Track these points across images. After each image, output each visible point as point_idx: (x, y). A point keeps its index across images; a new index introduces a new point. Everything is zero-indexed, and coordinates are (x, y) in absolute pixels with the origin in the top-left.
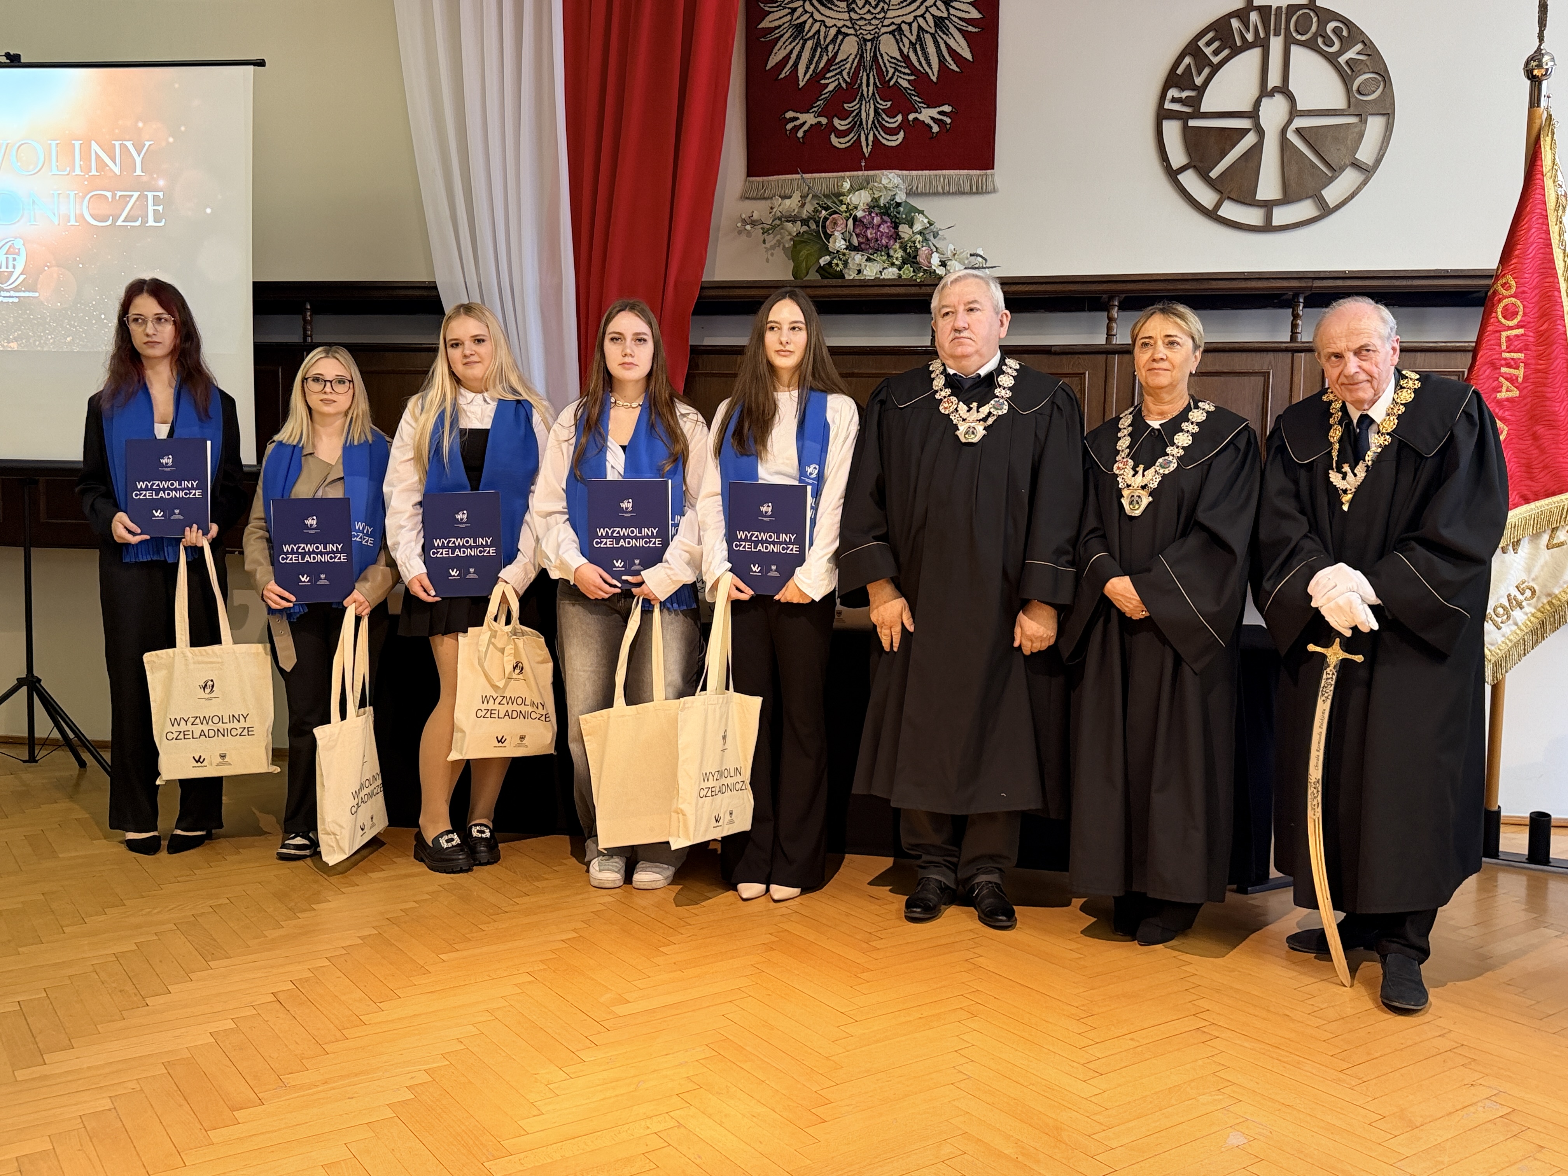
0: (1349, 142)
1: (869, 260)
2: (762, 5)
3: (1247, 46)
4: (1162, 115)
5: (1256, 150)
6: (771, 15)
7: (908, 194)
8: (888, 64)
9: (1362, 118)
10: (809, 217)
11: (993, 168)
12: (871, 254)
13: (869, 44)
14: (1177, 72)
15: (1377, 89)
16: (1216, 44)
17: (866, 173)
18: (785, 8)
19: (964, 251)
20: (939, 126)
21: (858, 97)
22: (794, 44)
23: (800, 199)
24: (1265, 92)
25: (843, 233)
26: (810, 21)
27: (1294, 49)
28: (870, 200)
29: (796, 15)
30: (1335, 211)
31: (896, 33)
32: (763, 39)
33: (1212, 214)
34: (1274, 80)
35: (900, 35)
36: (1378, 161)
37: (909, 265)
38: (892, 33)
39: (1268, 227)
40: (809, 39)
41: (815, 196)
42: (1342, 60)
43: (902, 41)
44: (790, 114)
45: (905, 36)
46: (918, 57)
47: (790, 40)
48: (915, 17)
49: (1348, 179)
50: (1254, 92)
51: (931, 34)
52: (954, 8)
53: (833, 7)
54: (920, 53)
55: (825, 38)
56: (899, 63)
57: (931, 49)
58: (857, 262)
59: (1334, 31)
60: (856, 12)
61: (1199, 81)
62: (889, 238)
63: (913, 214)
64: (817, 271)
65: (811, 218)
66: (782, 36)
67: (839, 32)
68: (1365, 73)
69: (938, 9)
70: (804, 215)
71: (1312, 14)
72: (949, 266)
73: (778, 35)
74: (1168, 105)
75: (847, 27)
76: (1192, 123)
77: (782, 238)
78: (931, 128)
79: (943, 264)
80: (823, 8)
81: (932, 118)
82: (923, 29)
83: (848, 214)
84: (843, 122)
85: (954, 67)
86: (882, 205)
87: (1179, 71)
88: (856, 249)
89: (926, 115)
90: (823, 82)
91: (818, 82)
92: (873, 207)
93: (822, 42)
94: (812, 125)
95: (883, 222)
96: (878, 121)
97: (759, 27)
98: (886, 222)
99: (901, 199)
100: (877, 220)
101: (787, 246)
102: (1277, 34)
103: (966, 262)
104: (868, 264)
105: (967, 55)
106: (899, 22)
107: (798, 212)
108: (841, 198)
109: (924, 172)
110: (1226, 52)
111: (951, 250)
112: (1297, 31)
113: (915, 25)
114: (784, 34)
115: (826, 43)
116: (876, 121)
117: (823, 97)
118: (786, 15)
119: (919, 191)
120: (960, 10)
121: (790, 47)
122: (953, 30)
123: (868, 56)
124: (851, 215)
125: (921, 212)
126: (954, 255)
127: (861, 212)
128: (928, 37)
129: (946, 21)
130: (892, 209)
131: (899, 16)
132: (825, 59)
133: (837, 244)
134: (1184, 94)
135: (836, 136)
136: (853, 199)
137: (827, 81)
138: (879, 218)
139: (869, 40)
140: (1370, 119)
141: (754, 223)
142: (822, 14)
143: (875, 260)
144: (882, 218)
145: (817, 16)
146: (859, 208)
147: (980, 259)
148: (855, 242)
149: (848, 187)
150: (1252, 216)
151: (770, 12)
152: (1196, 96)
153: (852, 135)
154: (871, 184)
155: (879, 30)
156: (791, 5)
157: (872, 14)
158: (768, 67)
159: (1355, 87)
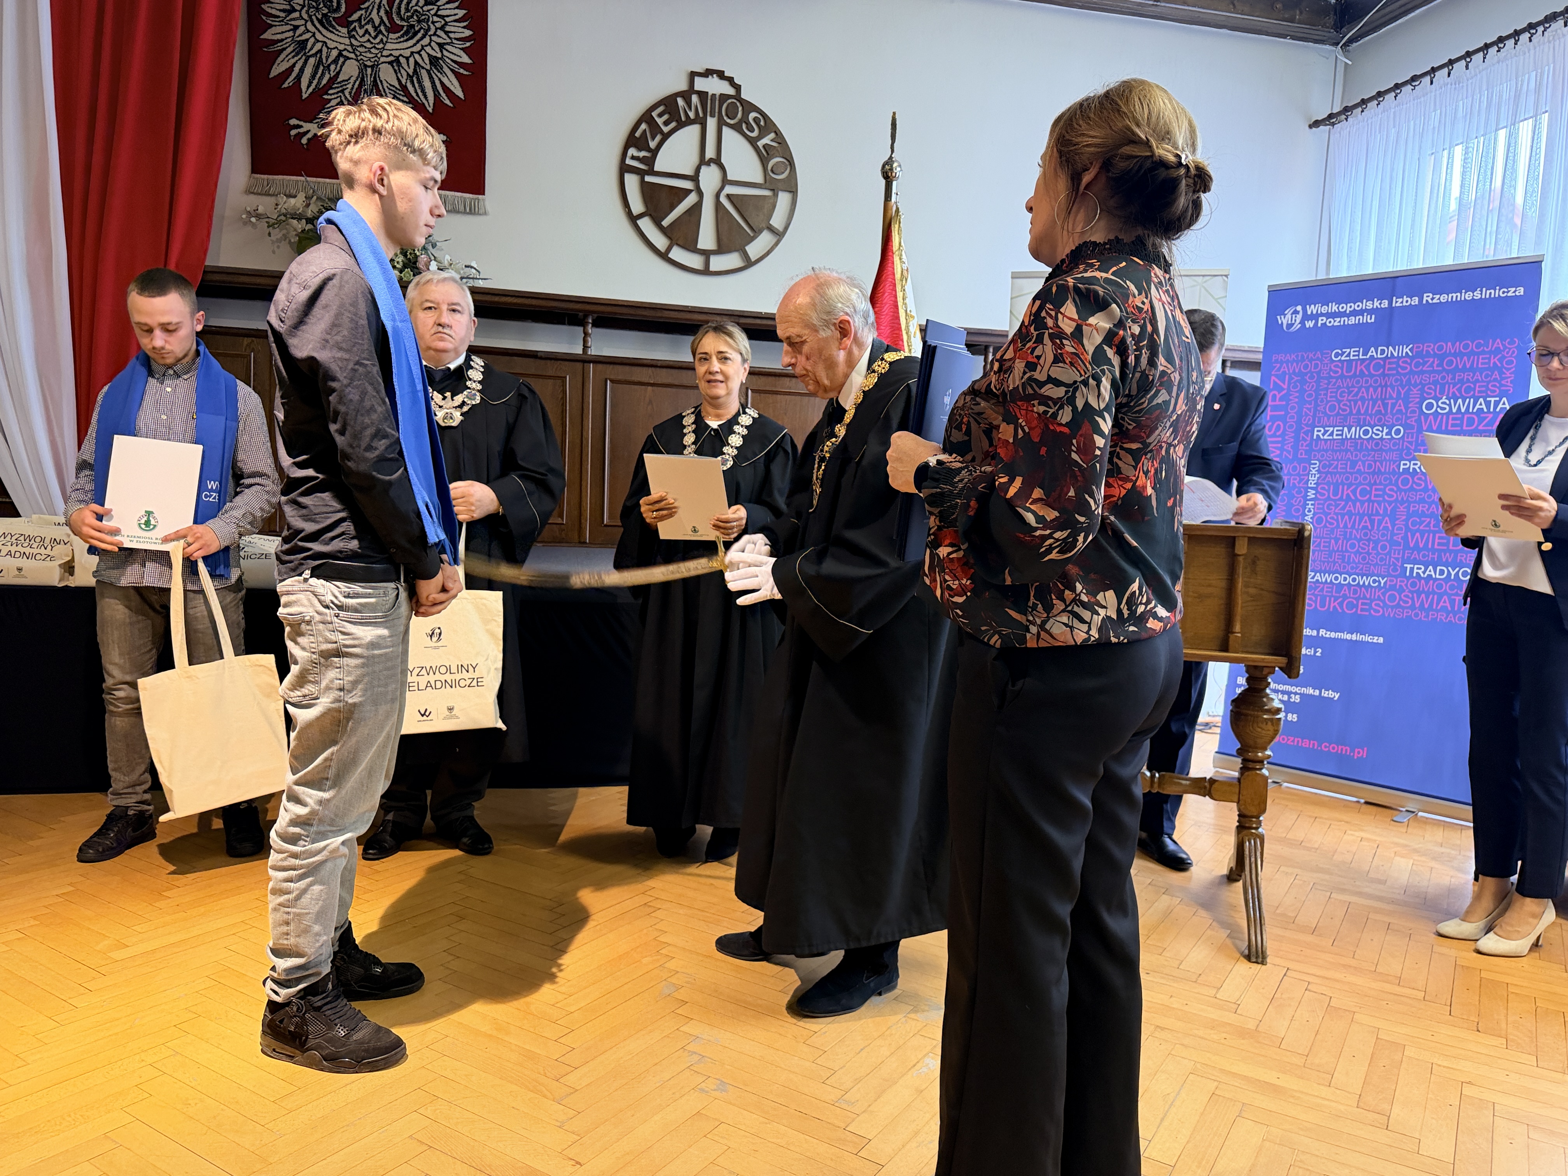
0: (765, 211)
2: (264, 18)
3: (689, 122)
4: (624, 169)
5: (697, 208)
6: (272, 29)
9: (775, 193)
11: (484, 194)
13: (369, 70)
15: (785, 171)
16: (666, 117)
18: (288, 24)
22: (296, 58)
23: (305, 199)
24: (703, 161)
26: (312, 40)
27: (726, 130)
30: (755, 264)
31: (394, 64)
32: (265, 49)
33: (664, 256)
34: (710, 153)
35: (399, 66)
36: (786, 228)
37: (409, 269)
38: (391, 63)
39: (706, 271)
40: (311, 56)
41: (319, 199)
42: (760, 144)
43: (400, 72)
44: (293, 122)
45: (403, 68)
46: (415, 89)
48: (412, 53)
49: (764, 240)
50: (695, 160)
51: (427, 70)
52: (447, 50)
53: (334, 31)
55: (327, 58)
56: (398, 91)
59: (754, 119)
60: (356, 39)
61: (653, 144)
67: (340, 54)
68: (776, 157)
69: (433, 49)
71: (738, 104)
73: (280, 48)
74: (629, 162)
75: (348, 51)
76: (648, 179)
77: (288, 233)
80: (325, 30)
82: (419, 65)
85: (447, 102)
87: (637, 134)
90: (326, 97)
91: (321, 96)
93: (324, 61)
94: (315, 134)
97: (262, 37)
101: (292, 240)
102: (712, 116)
105: (459, 93)
106: (397, 55)
107: (303, 211)
110: (673, 125)
111: (447, 260)
112: (727, 115)
114: (287, 47)
115: (329, 62)
118: (289, 31)
120: (453, 53)
121: (293, 61)
122: (446, 69)
123: (369, 81)
128: (424, 73)
129: (440, 61)
131: (397, 50)
132: (327, 76)
134: (642, 154)
137: (329, 97)
139: (369, 67)
140: (780, 194)
141: (259, 217)
142: (324, 36)
145: (319, 36)
147: (474, 271)
150: (694, 261)
152: (651, 157)
155: (379, 58)
157: (372, 43)
158: (271, 76)
159: (769, 168)
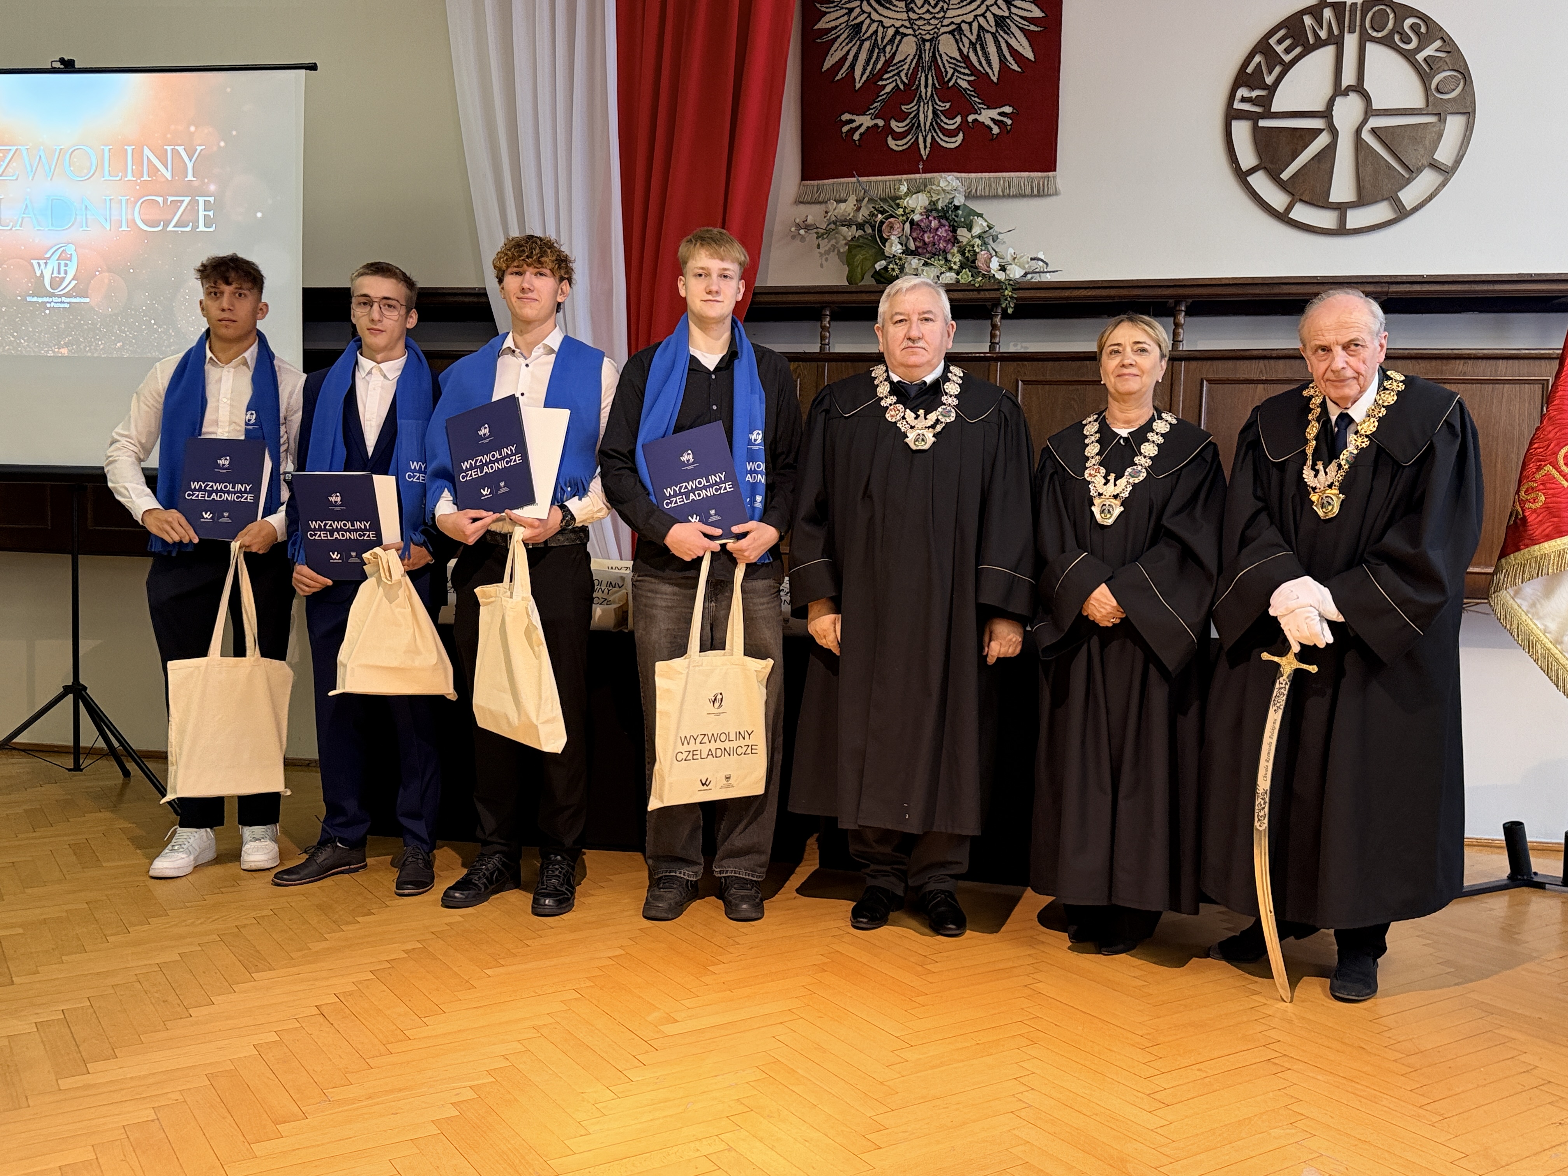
0: (1427, 142)
1: (926, 264)
2: (818, 6)
3: (1320, 44)
4: (1231, 115)
5: (1330, 150)
6: (828, 15)
7: (967, 197)
8: (947, 65)
9: (1441, 117)
10: (864, 221)
11: (1055, 170)
12: (928, 259)
13: (928, 44)
14: (1247, 71)
15: (1457, 87)
16: (1288, 42)
17: (924, 175)
18: (842, 8)
19: (1024, 255)
20: (999, 128)
21: (916, 99)
22: (851, 45)
23: (855, 203)
24: (1339, 91)
25: (899, 238)
26: (868, 21)
27: (1370, 46)
28: (927, 203)
29: (853, 15)
30: (1412, 214)
31: (956, 33)
32: (818, 41)
33: (1283, 217)
34: (1348, 78)
35: (960, 34)
36: (1458, 162)
37: (967, 270)
38: (951, 32)
39: (1342, 231)
40: (866, 39)
41: (871, 200)
42: (1420, 57)
43: (962, 41)
44: (846, 117)
45: (965, 35)
46: (978, 57)
47: (847, 41)
48: (976, 16)
49: (1427, 179)
50: (1327, 90)
51: (992, 33)
52: (1016, 7)
53: (891, 7)
54: (980, 53)
55: (883, 39)
56: (959, 64)
57: (992, 49)
58: (914, 266)
59: (1412, 27)
60: (914, 12)
61: (1269, 80)
62: (947, 241)
63: (972, 217)
64: (872, 277)
65: (867, 223)
66: (839, 37)
67: (897, 32)
68: (1444, 71)
69: (999, 7)
70: (860, 219)
71: (1388, 10)
72: (1009, 270)
73: (834, 36)
74: (1237, 105)
75: (906, 27)
76: (1262, 123)
77: (837, 243)
78: (991, 129)
79: (1003, 268)
80: (881, 8)
81: (992, 119)
82: (983, 29)
83: (904, 218)
84: (900, 125)
85: (1015, 67)
86: (940, 208)
87: (1249, 70)
88: (913, 253)
89: (987, 116)
90: (880, 83)
91: (875, 83)
92: (931, 211)
93: (880, 43)
94: (868, 127)
95: (941, 225)
96: (937, 123)
97: (816, 27)
98: (944, 226)
99: (960, 202)
100: (934, 224)
101: (842, 250)
102: (1351, 31)
103: (1027, 266)
104: (925, 268)
105: (1029, 54)
106: (959, 22)
107: (853, 216)
108: (898, 201)
109: (984, 174)
110: (1298, 50)
111: (1011, 254)
112: (1372, 28)
113: (975, 25)
114: (841, 34)
115: (884, 44)
116: (934, 123)
117: (880, 98)
118: (843, 16)
119: (978, 194)
120: (1022, 9)
121: (847, 48)
122: (1014, 29)
123: (927, 57)
124: (908, 218)
125: (980, 215)
126: (1014, 259)
127: (918, 215)
128: (989, 38)
129: (1008, 21)
130: (950, 212)
131: (959, 16)
132: (882, 59)
133: (894, 249)
134: (1255, 94)
135: (893, 139)
136: (910, 202)
137: (884, 83)
138: (937, 222)
139: (928, 41)
140: (1450, 119)
141: (807, 228)
142: (880, 15)
143: (932, 264)
144: (939, 222)
145: (875, 16)
146: (916, 212)
147: (1041, 263)
148: (912, 246)
149: (905, 190)
150: (1326, 219)
151: (826, 13)
152: (1267, 96)
153: (909, 137)
154: (929, 187)
155: (939, 29)
156: (847, 6)
157: (932, 13)
158: (825, 68)
159: (1433, 86)
